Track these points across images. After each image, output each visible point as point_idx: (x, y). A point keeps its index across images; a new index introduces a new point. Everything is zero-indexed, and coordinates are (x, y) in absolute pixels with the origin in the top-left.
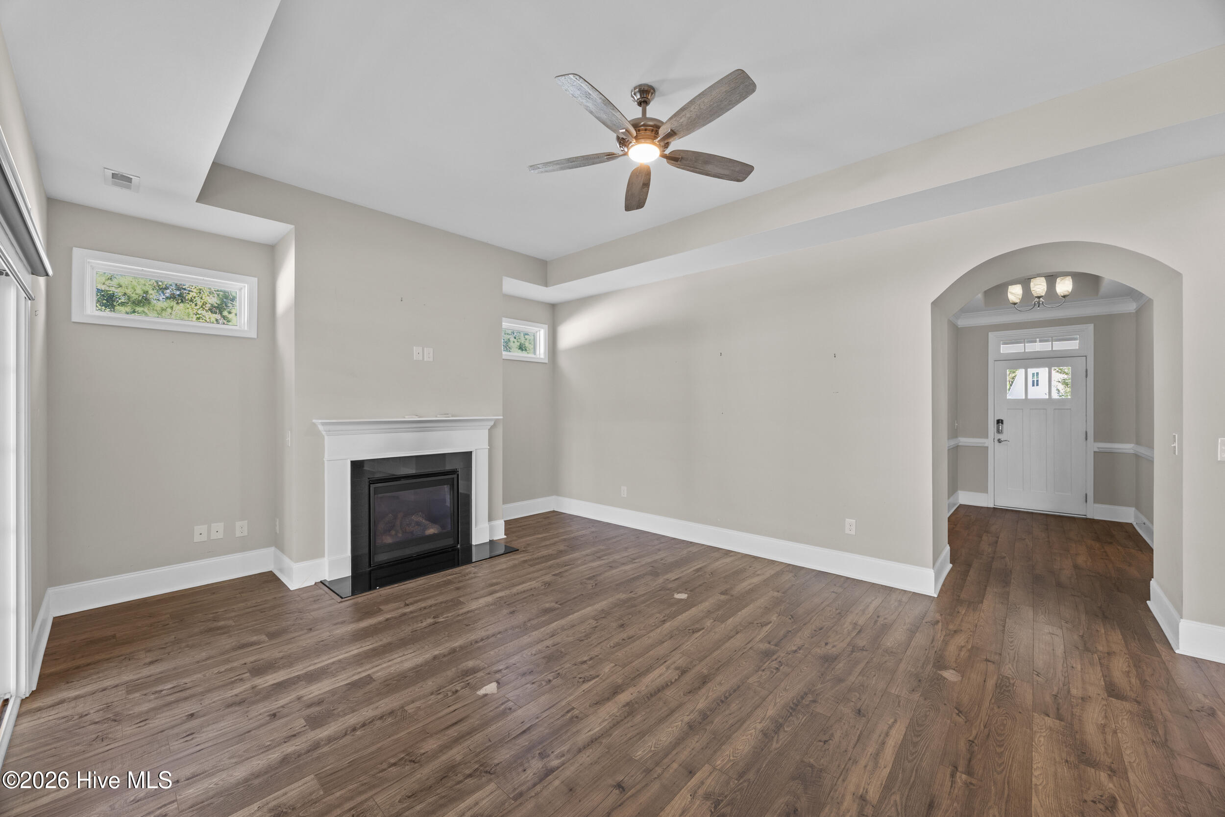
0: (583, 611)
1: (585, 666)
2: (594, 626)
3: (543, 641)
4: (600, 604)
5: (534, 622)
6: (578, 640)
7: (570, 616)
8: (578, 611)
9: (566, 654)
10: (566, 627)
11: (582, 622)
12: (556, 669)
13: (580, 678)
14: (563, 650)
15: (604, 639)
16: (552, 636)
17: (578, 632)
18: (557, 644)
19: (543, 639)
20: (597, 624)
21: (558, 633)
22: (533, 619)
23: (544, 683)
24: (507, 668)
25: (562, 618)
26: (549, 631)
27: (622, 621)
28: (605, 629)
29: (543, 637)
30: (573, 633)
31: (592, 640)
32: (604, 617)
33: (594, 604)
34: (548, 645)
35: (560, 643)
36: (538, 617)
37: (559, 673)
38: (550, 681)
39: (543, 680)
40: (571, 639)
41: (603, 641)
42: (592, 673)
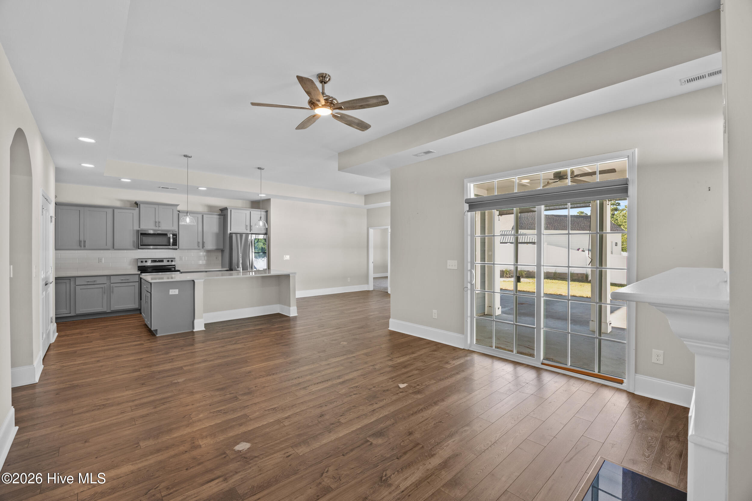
0: (348, 432)
1: (355, 392)
2: (342, 417)
3: (380, 407)
4: (329, 440)
5: (388, 423)
6: (356, 407)
7: (359, 427)
8: (353, 432)
9: (365, 399)
10: (364, 417)
11: (351, 420)
12: (370, 392)
13: (359, 388)
14: (367, 401)
15: (339, 407)
16: (374, 410)
17: (355, 413)
18: (370, 405)
19: (380, 409)
20: (339, 418)
21: (370, 412)
22: (390, 425)
23: (377, 386)
24: (398, 394)
25: (366, 426)
26: (377, 414)
27: (319, 420)
28: (335, 414)
29: (380, 410)
30: (359, 411)
31: (347, 406)
32: (332, 424)
33: (336, 440)
34: (376, 405)
35: (368, 405)
36: (386, 428)
37: (369, 390)
38: (374, 387)
39: (377, 388)
40: (361, 408)
41: (339, 405)
42: (352, 390)
